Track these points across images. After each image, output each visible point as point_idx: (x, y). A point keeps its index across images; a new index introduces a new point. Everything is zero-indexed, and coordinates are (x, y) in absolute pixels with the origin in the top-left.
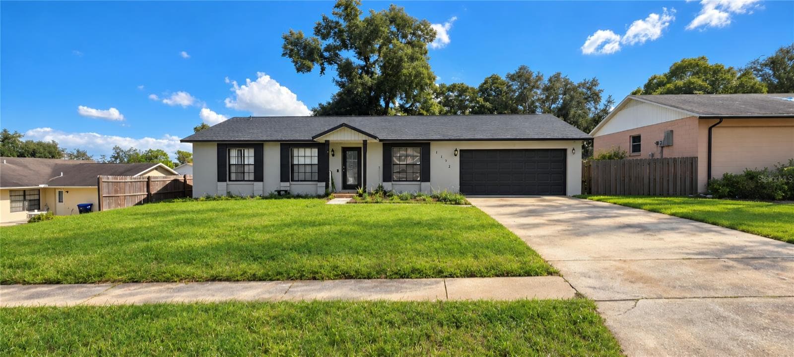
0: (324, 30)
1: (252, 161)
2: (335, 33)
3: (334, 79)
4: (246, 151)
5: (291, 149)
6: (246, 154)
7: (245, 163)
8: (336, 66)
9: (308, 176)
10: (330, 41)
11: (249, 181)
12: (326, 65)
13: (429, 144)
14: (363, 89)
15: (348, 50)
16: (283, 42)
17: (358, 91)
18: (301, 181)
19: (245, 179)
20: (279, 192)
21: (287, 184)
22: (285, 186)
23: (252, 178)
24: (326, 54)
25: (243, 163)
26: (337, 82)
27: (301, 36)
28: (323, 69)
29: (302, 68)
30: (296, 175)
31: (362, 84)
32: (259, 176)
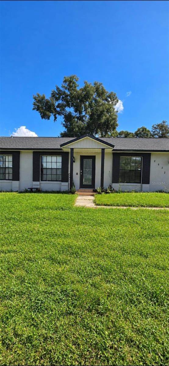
0: (57, 95)
1: (11, 165)
2: (63, 98)
3: (62, 123)
4: (7, 158)
5: (41, 157)
6: (7, 160)
7: (6, 167)
8: (63, 116)
9: (54, 177)
10: (60, 102)
11: (9, 180)
12: (57, 115)
13: (150, 154)
14: (79, 129)
15: (70, 108)
16: (34, 101)
17: (76, 130)
18: (48, 181)
19: (6, 179)
20: (31, 189)
21: (38, 183)
22: (36, 184)
23: (11, 178)
24: (58, 109)
25: (4, 167)
26: (64, 124)
27: (44, 98)
28: (56, 118)
29: (45, 116)
30: (44, 176)
31: (78, 126)
32: (16, 176)
